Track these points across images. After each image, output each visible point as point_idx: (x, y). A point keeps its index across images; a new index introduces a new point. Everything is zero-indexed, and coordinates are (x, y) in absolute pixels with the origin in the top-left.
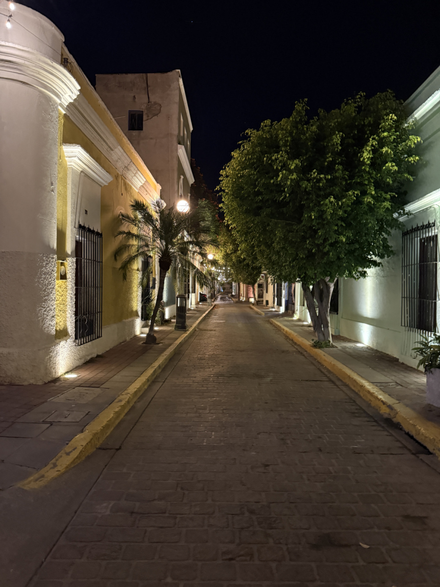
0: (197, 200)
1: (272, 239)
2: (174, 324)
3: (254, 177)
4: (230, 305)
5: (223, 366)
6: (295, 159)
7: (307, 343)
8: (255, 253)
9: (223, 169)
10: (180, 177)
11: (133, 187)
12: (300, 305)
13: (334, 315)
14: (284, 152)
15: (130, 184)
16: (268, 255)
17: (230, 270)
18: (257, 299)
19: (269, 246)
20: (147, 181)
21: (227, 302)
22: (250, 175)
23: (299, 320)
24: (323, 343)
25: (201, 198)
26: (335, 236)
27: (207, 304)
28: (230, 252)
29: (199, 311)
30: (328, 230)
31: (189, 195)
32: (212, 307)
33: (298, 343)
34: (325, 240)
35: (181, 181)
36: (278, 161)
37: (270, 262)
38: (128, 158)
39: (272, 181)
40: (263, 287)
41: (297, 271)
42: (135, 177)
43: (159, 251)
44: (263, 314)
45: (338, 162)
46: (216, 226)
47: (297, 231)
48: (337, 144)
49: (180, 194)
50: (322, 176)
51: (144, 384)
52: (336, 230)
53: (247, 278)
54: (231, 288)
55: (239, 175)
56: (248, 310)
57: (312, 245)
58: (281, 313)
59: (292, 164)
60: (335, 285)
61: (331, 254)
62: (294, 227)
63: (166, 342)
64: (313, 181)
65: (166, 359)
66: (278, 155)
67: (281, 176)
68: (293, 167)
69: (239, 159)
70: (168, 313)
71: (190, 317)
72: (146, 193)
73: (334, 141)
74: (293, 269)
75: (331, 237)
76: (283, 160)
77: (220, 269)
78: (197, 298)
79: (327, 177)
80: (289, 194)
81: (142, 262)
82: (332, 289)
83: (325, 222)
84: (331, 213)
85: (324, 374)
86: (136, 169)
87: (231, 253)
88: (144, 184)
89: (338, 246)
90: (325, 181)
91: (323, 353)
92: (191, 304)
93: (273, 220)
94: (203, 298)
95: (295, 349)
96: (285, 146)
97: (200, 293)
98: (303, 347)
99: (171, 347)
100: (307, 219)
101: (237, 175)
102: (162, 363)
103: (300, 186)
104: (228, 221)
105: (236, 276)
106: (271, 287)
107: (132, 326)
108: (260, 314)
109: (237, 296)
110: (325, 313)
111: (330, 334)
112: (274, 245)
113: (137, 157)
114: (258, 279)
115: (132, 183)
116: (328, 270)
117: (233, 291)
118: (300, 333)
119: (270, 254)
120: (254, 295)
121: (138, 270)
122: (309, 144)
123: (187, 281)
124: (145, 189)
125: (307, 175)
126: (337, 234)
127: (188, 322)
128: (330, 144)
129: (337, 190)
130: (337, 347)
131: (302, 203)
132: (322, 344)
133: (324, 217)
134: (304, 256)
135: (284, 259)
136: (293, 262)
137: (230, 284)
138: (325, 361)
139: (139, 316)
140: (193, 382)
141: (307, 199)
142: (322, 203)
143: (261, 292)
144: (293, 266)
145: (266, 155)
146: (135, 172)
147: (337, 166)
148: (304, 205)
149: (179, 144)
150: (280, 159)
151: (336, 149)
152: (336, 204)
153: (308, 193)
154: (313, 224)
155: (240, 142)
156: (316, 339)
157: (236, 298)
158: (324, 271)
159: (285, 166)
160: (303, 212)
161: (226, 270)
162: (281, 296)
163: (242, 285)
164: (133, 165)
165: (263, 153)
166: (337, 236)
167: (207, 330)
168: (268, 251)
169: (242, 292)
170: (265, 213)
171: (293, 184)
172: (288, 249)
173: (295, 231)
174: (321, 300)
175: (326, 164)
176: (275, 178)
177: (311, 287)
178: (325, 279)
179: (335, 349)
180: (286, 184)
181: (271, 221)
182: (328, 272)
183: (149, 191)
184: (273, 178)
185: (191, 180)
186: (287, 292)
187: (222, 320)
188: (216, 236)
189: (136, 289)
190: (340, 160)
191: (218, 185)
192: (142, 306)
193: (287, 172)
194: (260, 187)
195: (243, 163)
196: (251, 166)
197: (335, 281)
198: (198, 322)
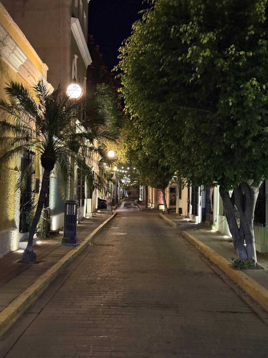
0: (95, 85)
1: (181, 132)
2: (62, 237)
3: (158, 54)
4: (135, 213)
5: (117, 293)
6: (209, 32)
7: (226, 262)
8: (162, 150)
9: (122, 46)
10: (74, 57)
11: (11, 66)
12: (220, 215)
13: (260, 228)
14: (195, 23)
15: (7, 62)
16: (177, 152)
17: (135, 170)
18: (168, 207)
19: (178, 141)
20: (28, 60)
21: (132, 209)
22: (153, 51)
23: (218, 233)
24: (246, 263)
25: (100, 83)
26: (259, 128)
27: (106, 212)
28: (135, 149)
29: (96, 221)
30: (249, 120)
31: (85, 78)
32: (113, 216)
33: (215, 263)
34: (247, 133)
35: (75, 61)
36: (187, 34)
37: (179, 160)
38: (3, 31)
39: (180, 59)
40: (175, 192)
41: (212, 172)
42: (13, 55)
43: (42, 147)
44: (175, 225)
45: (262, 36)
46: (119, 116)
47: (211, 122)
48: (261, 14)
49: (73, 78)
50: (242, 53)
51: (11, 317)
52: (259, 121)
53: (156, 180)
54: (138, 192)
55: (140, 52)
56: (157, 220)
57: (231, 140)
58: (196, 223)
59: (205, 37)
60: (260, 190)
61: (254, 150)
62: (208, 117)
63: (49, 260)
64: (231, 58)
65: (45, 283)
66: (187, 27)
67: (190, 52)
68: (205, 41)
69: (140, 32)
70: (55, 223)
71: (82, 229)
72: (29, 74)
73: (257, 9)
74: (208, 169)
75: (253, 129)
76: (194, 33)
77: (124, 169)
78: (95, 204)
79: (248, 54)
80: (200, 74)
81: (22, 159)
82: (256, 195)
83: (246, 110)
84: (253, 100)
85: (246, 304)
86: (15, 44)
87: (137, 150)
88: (25, 63)
89: (263, 140)
90: (245, 60)
91: (245, 275)
92: (86, 212)
93: (181, 107)
94: (102, 205)
95: (210, 271)
96: (197, 14)
97: (99, 198)
98: (221, 267)
99: (54, 266)
100: (223, 106)
101: (137, 52)
102: (40, 289)
103: (214, 66)
104: (128, 109)
105: (142, 178)
106: (185, 191)
107: (6, 240)
108: (171, 226)
109: (145, 202)
110: (247, 225)
111: (255, 252)
112: (184, 139)
113: (17, 30)
114: (170, 182)
115: (9, 62)
116: (251, 170)
117: (140, 196)
118: (217, 250)
119: (179, 150)
120: (165, 201)
121: (16, 169)
122: (226, 13)
123: (81, 184)
124: (26, 69)
125: (224, 52)
126: (261, 126)
127: (79, 235)
128: (252, 14)
129: (260, 70)
130: (263, 269)
131: (218, 86)
132: (244, 264)
133: (245, 104)
134: (221, 154)
135: (196, 156)
136: (207, 160)
137: (137, 187)
138: (247, 286)
139: (16, 228)
140: (77, 314)
141: (224, 81)
142: (242, 86)
143: (174, 198)
144: (207, 165)
145: (173, 26)
146: (12, 48)
147: (260, 40)
148: (219, 89)
149: (73, 16)
150: (190, 31)
151: (260, 20)
152: (259, 87)
153: (225, 74)
154: (232, 112)
155: (142, 11)
156: (237, 258)
157: (143, 205)
158: (245, 172)
159: (195, 40)
160: (218, 98)
161: (131, 170)
162: (197, 202)
163: (150, 189)
164: (10, 39)
165: (170, 24)
166: (261, 128)
167: (104, 245)
168: (177, 146)
169: (151, 198)
170: (171, 99)
171: (205, 63)
172: (201, 143)
173: (209, 121)
174: (243, 208)
175: (247, 38)
176: (183, 55)
177: (231, 192)
178: (248, 182)
179: (260, 270)
180: (197, 62)
181: (178, 109)
182: (251, 173)
183: (32, 73)
184: (181, 55)
185: (88, 61)
186: (204, 198)
187: (123, 232)
188: (118, 130)
189: (13, 193)
190: (264, 34)
191: (116, 65)
192: (21, 215)
193: (198, 48)
194: (165, 66)
195: (145, 37)
196: (155, 40)
197: (260, 185)
198: (92, 234)
